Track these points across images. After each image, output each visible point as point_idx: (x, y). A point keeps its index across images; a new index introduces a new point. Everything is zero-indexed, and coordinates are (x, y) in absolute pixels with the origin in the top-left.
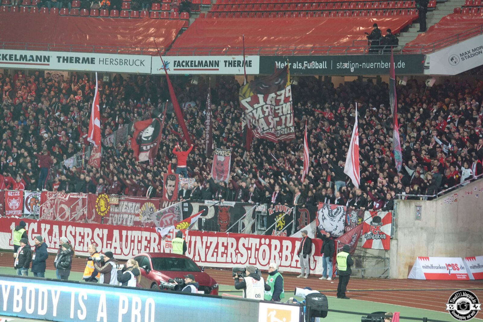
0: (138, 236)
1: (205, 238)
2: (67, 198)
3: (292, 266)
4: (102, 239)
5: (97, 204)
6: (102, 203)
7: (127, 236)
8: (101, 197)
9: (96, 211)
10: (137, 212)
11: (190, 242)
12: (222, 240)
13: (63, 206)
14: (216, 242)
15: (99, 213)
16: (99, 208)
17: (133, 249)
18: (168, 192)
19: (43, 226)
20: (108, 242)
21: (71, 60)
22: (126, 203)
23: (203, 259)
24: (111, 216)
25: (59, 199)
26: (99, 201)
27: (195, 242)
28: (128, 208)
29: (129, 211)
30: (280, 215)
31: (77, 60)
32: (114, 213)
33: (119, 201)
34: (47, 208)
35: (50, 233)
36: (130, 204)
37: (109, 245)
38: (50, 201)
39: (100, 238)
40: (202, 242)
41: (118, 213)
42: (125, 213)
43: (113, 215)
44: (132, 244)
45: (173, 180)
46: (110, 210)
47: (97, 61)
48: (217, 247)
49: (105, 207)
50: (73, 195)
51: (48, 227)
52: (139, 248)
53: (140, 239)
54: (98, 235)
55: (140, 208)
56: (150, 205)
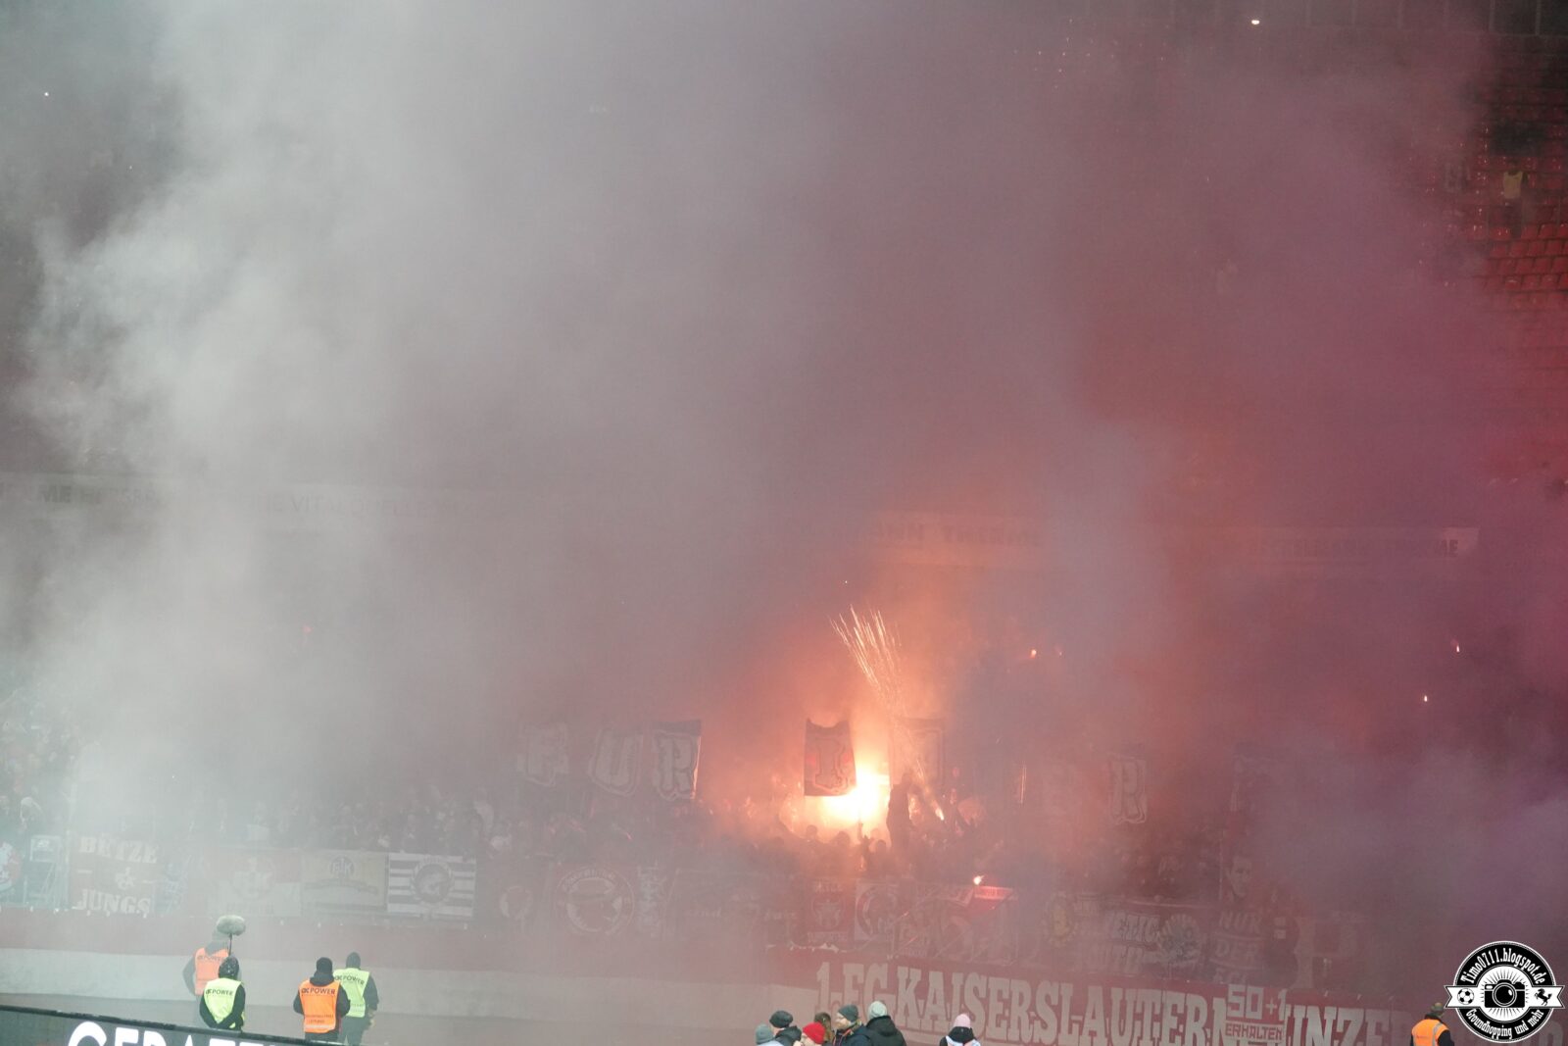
0: (1154, 1004)
1: (1330, 1012)
2: (967, 901)
4: (1057, 1010)
7: (1123, 1003)
9: (1042, 936)
10: (1149, 939)
11: (1291, 1023)
12: (1373, 1017)
14: (1361, 1022)
19: (902, 972)
20: (1074, 1018)
22: (1120, 915)
27: (1305, 1022)
35: (922, 991)
36: (1133, 918)
39: (1053, 1007)
40: (1323, 1022)
41: (1099, 942)
42: (1121, 942)
43: (1086, 946)
44: (1138, 1023)
46: (1078, 932)
48: (1362, 1036)
49: (1067, 925)
50: (983, 892)
51: (916, 975)
53: (1157, 1010)
54: (1047, 999)
55: (1160, 930)
56: (1184, 921)
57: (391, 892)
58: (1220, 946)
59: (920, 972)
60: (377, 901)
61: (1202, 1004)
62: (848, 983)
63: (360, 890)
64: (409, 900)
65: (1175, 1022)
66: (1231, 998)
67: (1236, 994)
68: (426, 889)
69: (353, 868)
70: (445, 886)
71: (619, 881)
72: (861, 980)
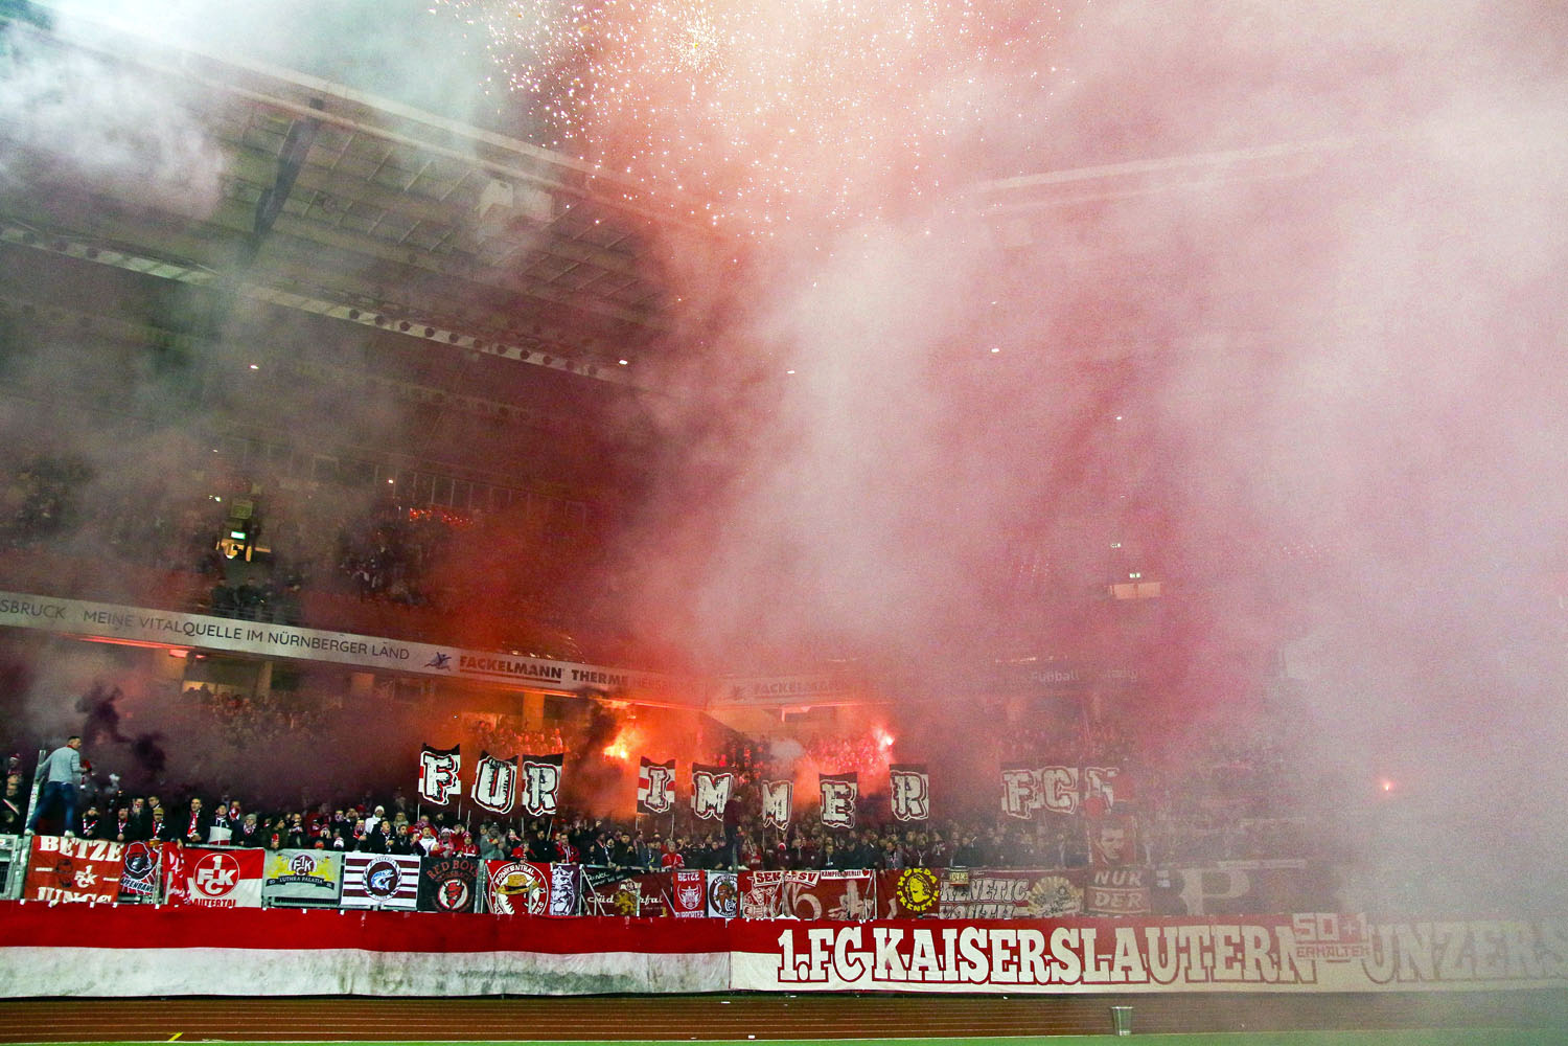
0: (1201, 938)
1: (1423, 927)
2: (815, 882)
5: (903, 889)
6: (916, 886)
8: (913, 874)
9: (899, 904)
10: (1019, 898)
11: (1376, 937)
13: (807, 897)
15: (909, 907)
16: (908, 895)
17: (1187, 970)
19: (879, 934)
21: (592, 678)
22: (988, 882)
23: (1427, 973)
24: (945, 911)
25: (797, 883)
26: (905, 883)
27: (1395, 939)
28: (994, 892)
29: (998, 897)
31: (602, 678)
32: (955, 904)
33: (970, 878)
34: (755, 903)
35: (906, 947)
36: (1000, 884)
37: (1104, 966)
38: (762, 890)
40: (1418, 936)
41: (966, 904)
42: (989, 902)
43: (949, 908)
46: (939, 898)
47: (630, 681)
48: (1469, 944)
49: (926, 893)
50: (830, 874)
51: (897, 935)
52: (1208, 963)
53: (1207, 943)
54: (1066, 943)
55: (1030, 889)
56: (1056, 882)
57: (345, 887)
58: (1099, 897)
59: (902, 931)
60: (333, 894)
61: (1262, 933)
62: (816, 946)
63: (318, 885)
64: (362, 893)
65: (1230, 951)
66: (1298, 925)
67: (1302, 921)
68: (377, 884)
69: (312, 865)
70: (394, 881)
71: (536, 875)
72: (830, 942)
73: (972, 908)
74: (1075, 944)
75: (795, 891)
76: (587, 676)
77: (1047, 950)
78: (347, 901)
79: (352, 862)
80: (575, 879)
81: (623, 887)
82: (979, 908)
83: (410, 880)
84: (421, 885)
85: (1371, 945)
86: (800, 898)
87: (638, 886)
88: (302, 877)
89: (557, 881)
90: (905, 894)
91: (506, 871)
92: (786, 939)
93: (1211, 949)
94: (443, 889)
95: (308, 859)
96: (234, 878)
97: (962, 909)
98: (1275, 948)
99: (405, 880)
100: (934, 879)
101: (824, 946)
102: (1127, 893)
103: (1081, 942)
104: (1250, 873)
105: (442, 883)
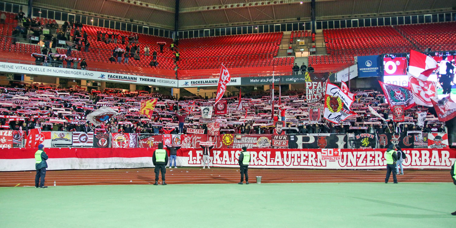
0: (298, 155)
1: (355, 153)
3: (430, 165)
4: (266, 157)
5: (224, 139)
6: (227, 139)
7: (288, 155)
8: (227, 135)
9: (223, 143)
10: (254, 142)
11: (343, 156)
12: (369, 153)
13: (199, 141)
14: (365, 154)
15: (225, 144)
16: (225, 141)
17: (293, 162)
18: (277, 130)
19: (215, 152)
20: (271, 159)
21: (146, 80)
22: (246, 138)
23: (354, 164)
25: (196, 138)
26: (225, 138)
27: (347, 156)
28: (248, 140)
29: (249, 142)
30: (365, 139)
31: (148, 80)
32: (237, 143)
33: (242, 137)
34: (185, 143)
35: (221, 155)
36: (249, 138)
37: (272, 161)
38: (187, 139)
39: (265, 157)
40: (353, 155)
41: (240, 144)
42: (247, 143)
43: (236, 144)
44: (293, 159)
45: (281, 124)
46: (233, 142)
47: (156, 81)
48: (366, 157)
49: (230, 140)
51: (219, 152)
52: (299, 161)
53: (299, 156)
54: (263, 155)
55: (257, 140)
56: (264, 138)
57: (73, 141)
58: (275, 143)
59: (220, 151)
60: (71, 143)
61: (314, 153)
62: (198, 155)
63: (66, 140)
64: (78, 142)
65: (305, 158)
66: (323, 152)
67: (324, 151)
68: (82, 140)
69: (64, 136)
70: (86, 139)
71: (125, 136)
72: (202, 154)
73: (242, 145)
74: (265, 155)
75: (195, 140)
76: (144, 80)
77: (258, 157)
78: (74, 144)
79: (74, 134)
80: (136, 137)
81: (149, 139)
82: (244, 145)
83: (91, 138)
84: (94, 140)
85: (341, 157)
86: (197, 141)
87: (153, 138)
88: (62, 139)
89: (131, 138)
90: (224, 141)
91: (117, 135)
92: (190, 153)
93: (300, 157)
94: (100, 141)
95: (63, 134)
96: (43, 139)
97: (239, 145)
98: (316, 157)
99: (89, 138)
100: (232, 137)
101: (200, 155)
102: (283, 141)
103: (267, 155)
104: (315, 137)
105: (100, 139)
